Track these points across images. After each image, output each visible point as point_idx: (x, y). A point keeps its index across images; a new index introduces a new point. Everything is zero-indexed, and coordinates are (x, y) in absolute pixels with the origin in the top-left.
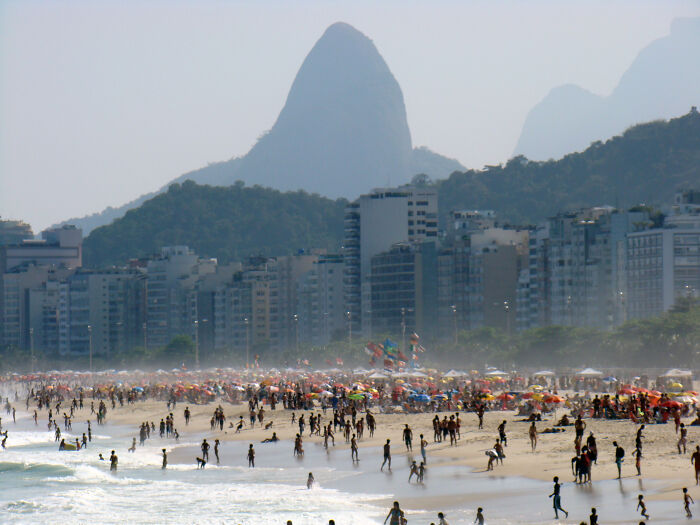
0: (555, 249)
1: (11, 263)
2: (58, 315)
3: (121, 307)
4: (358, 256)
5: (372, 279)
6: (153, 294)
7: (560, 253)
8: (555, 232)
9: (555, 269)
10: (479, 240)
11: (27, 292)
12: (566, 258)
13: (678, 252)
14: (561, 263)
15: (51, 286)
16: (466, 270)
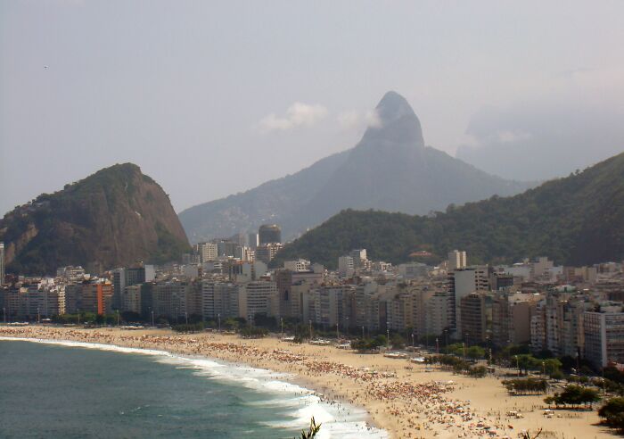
0: (549, 311)
1: (294, 281)
2: (316, 305)
3: (344, 304)
4: (454, 295)
5: (461, 307)
6: (359, 300)
7: (552, 313)
8: (548, 303)
9: (550, 319)
10: (512, 299)
11: (302, 294)
12: (555, 315)
13: (607, 323)
14: (552, 317)
15: (311, 291)
16: (506, 311)
